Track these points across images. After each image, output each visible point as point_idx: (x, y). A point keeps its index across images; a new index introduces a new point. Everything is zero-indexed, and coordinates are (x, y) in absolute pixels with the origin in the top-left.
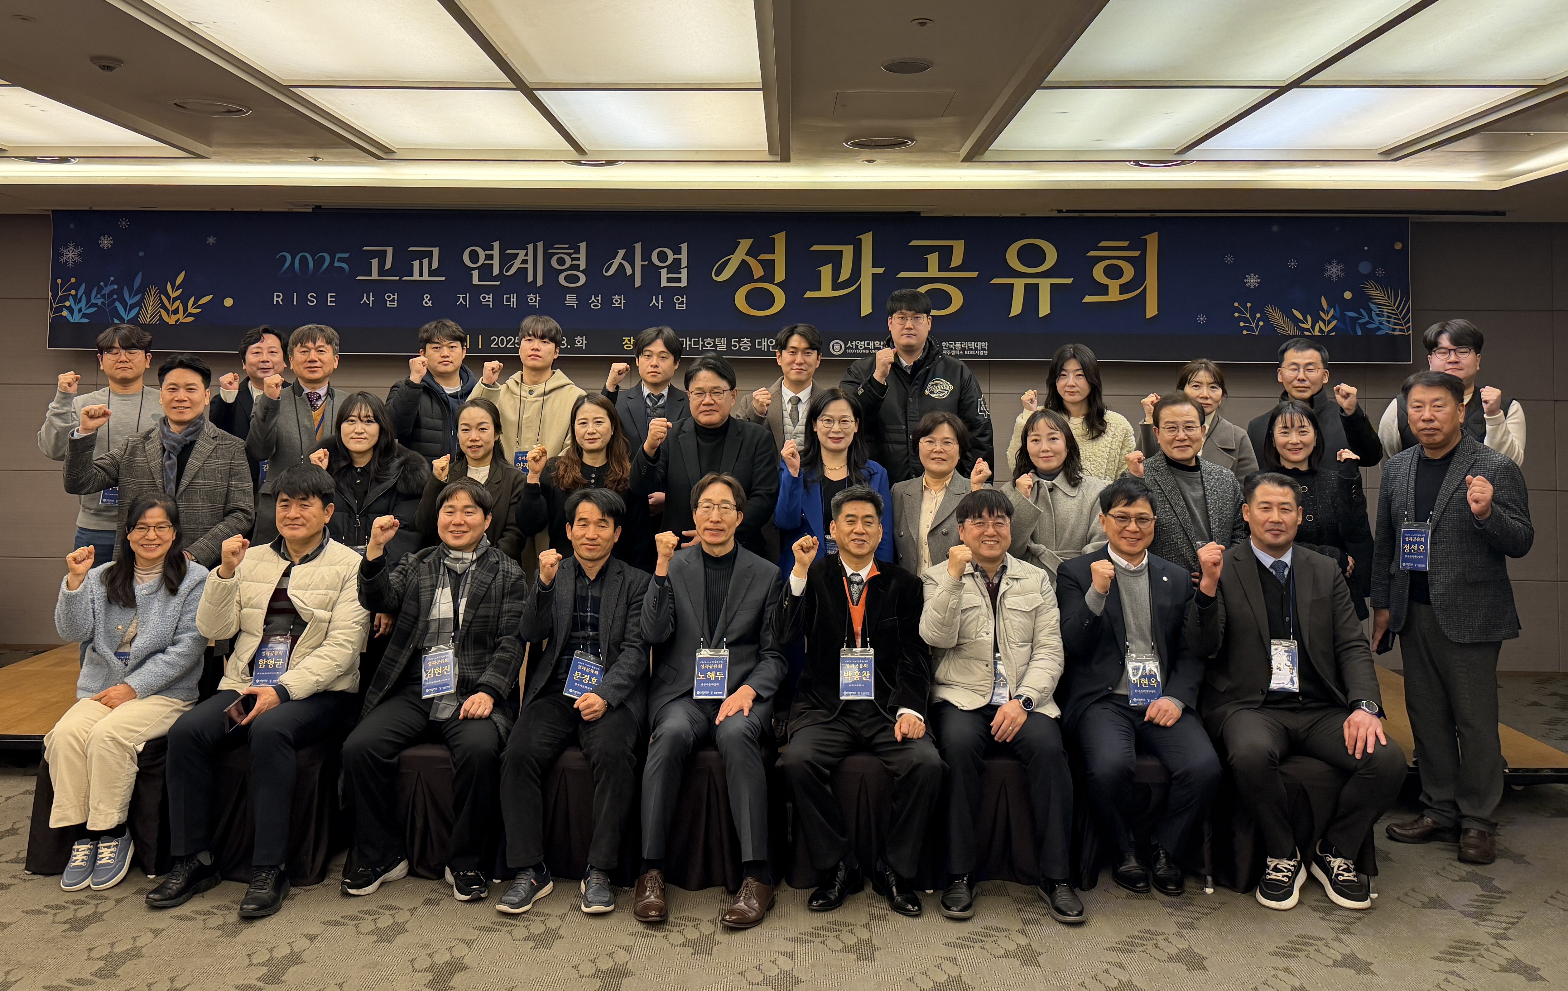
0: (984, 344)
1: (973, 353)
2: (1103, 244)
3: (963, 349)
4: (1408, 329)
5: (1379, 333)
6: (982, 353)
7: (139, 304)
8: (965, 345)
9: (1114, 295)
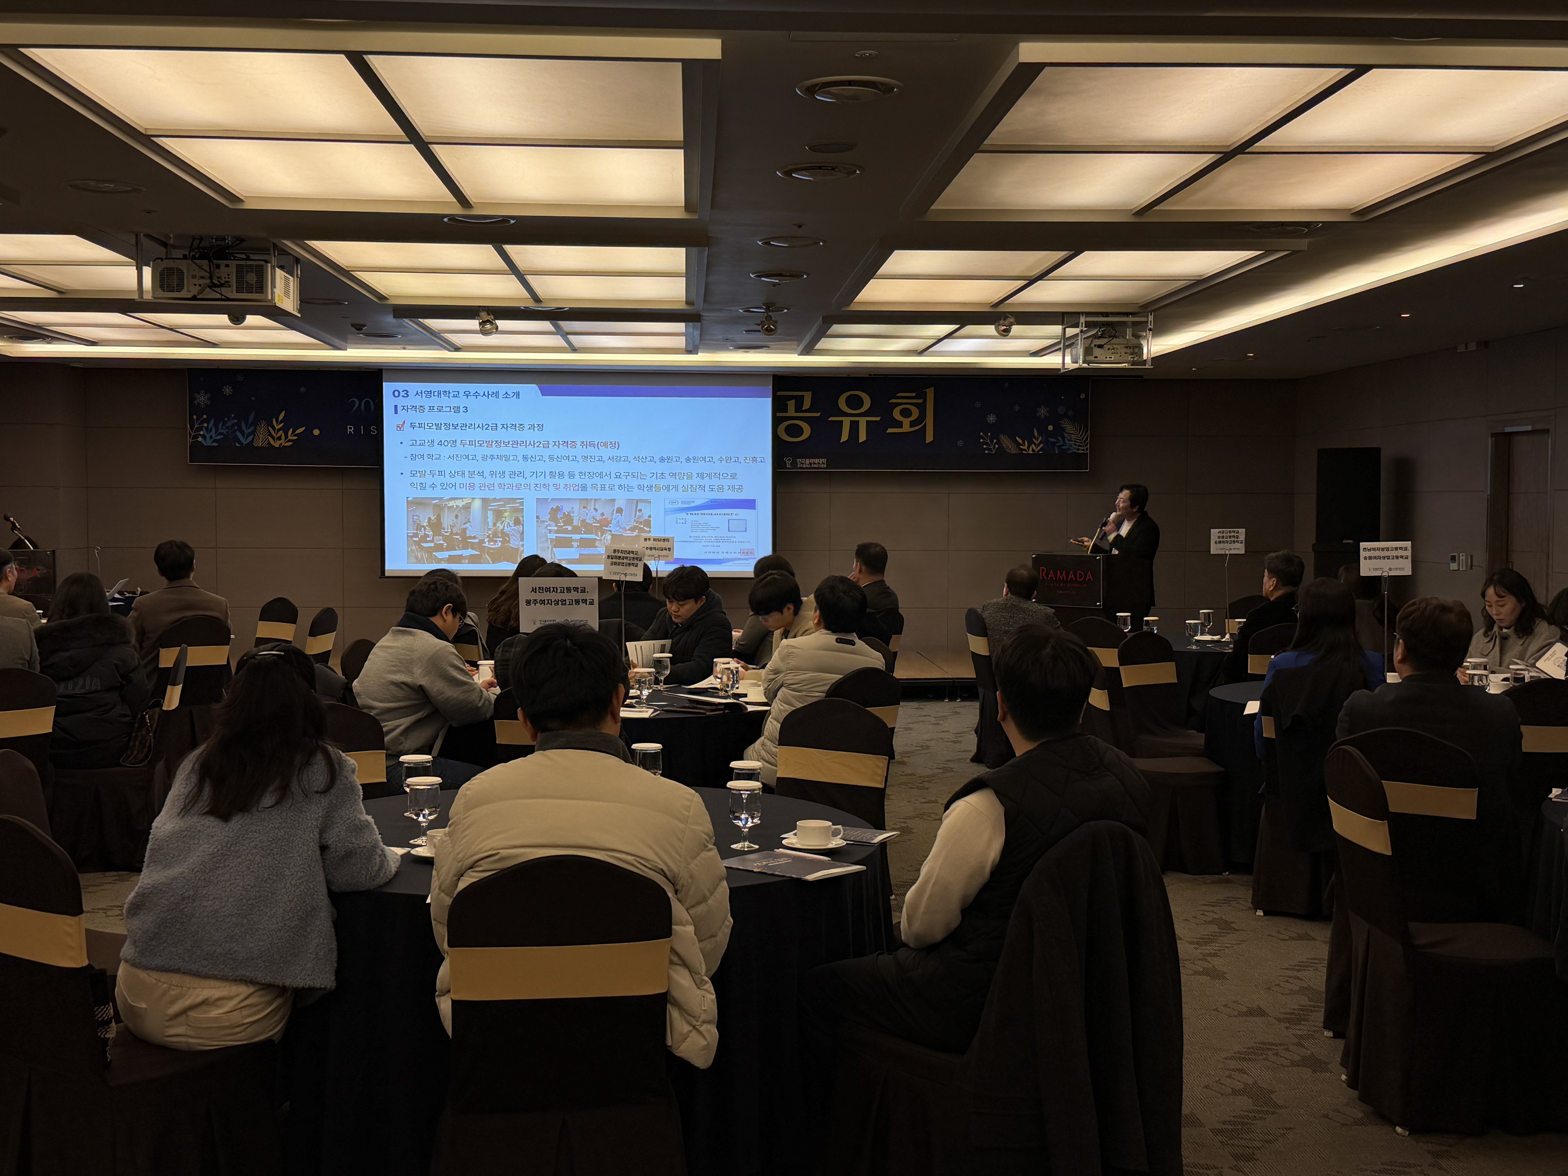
0: (824, 460)
1: (816, 466)
2: (900, 395)
3: (811, 464)
4: (1087, 449)
5: (1069, 451)
6: (822, 466)
7: (253, 433)
8: (812, 461)
9: (906, 428)
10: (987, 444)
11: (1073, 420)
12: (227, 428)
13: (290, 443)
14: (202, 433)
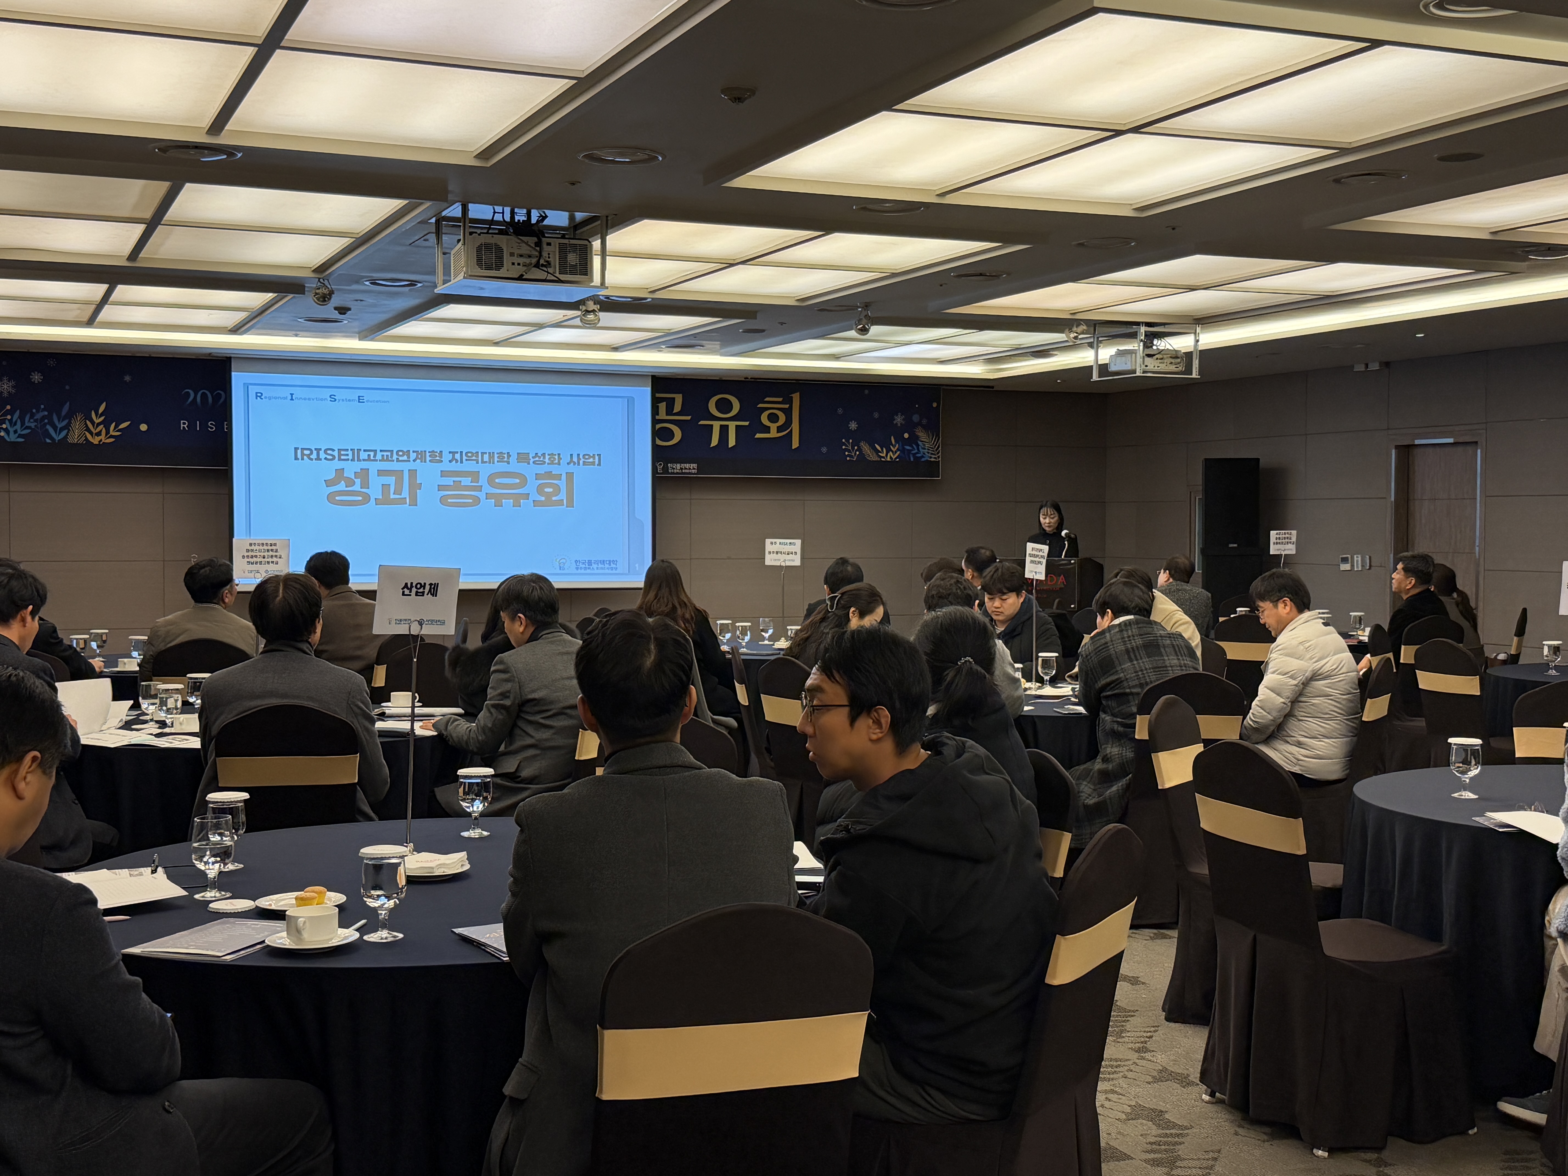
0: (695, 466)
2: (767, 399)
3: (681, 469)
4: (939, 457)
5: (923, 460)
6: (693, 471)
7: (67, 427)
8: (683, 466)
9: (773, 434)
10: (849, 451)
11: (926, 428)
12: (36, 421)
13: (112, 440)
14: (4, 426)
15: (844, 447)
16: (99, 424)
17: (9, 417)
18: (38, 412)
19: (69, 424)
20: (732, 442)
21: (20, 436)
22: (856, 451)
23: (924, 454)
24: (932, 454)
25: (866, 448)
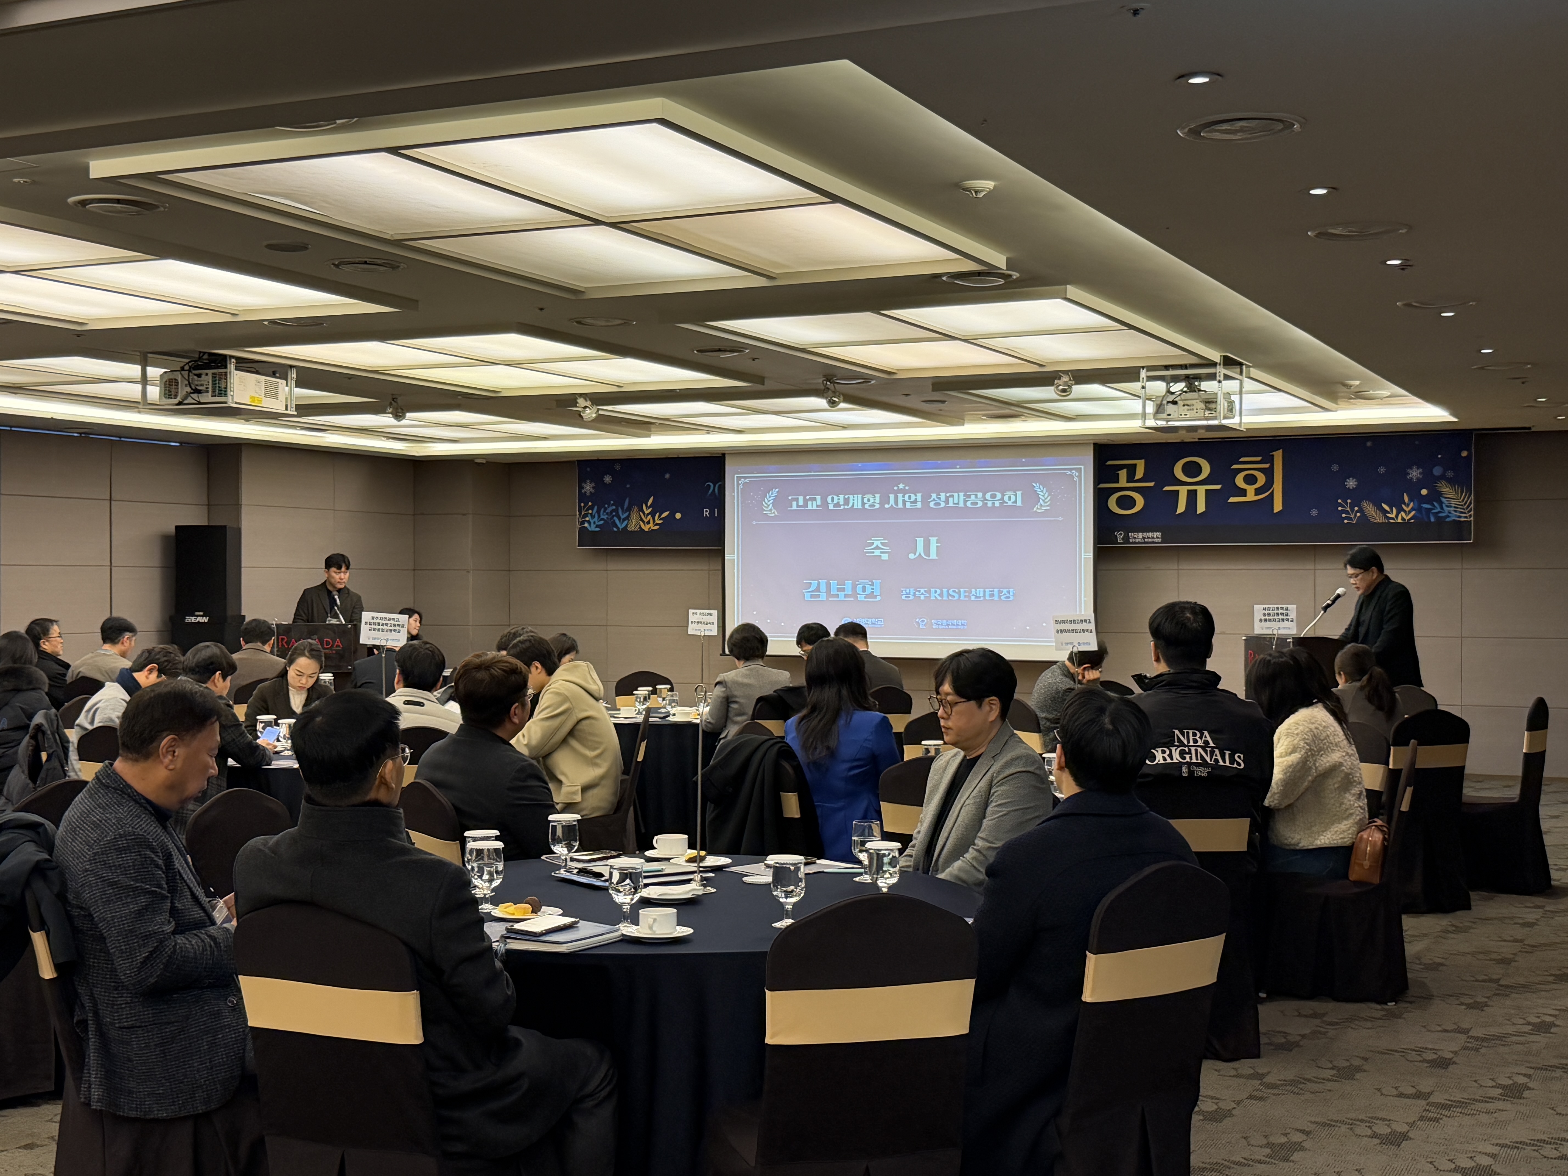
0: (1159, 534)
1: (1150, 540)
2: (1242, 459)
3: (1144, 538)
4: (1470, 516)
5: (1448, 519)
6: (1156, 540)
7: (628, 518)
8: (1145, 535)
9: (1251, 497)
10: (1347, 512)
11: (1451, 482)
12: (607, 514)
13: (657, 527)
14: (587, 519)
15: (1340, 508)
16: (648, 514)
17: (590, 512)
18: (609, 507)
19: (629, 514)
20: (1201, 507)
21: (597, 526)
22: (1357, 512)
23: (1450, 513)
24: (1462, 513)
25: (1370, 509)
